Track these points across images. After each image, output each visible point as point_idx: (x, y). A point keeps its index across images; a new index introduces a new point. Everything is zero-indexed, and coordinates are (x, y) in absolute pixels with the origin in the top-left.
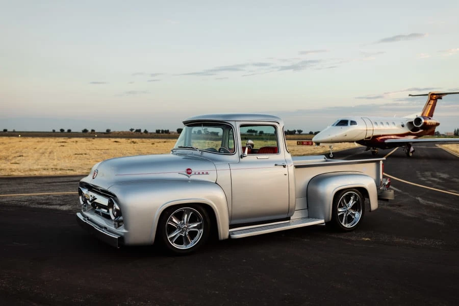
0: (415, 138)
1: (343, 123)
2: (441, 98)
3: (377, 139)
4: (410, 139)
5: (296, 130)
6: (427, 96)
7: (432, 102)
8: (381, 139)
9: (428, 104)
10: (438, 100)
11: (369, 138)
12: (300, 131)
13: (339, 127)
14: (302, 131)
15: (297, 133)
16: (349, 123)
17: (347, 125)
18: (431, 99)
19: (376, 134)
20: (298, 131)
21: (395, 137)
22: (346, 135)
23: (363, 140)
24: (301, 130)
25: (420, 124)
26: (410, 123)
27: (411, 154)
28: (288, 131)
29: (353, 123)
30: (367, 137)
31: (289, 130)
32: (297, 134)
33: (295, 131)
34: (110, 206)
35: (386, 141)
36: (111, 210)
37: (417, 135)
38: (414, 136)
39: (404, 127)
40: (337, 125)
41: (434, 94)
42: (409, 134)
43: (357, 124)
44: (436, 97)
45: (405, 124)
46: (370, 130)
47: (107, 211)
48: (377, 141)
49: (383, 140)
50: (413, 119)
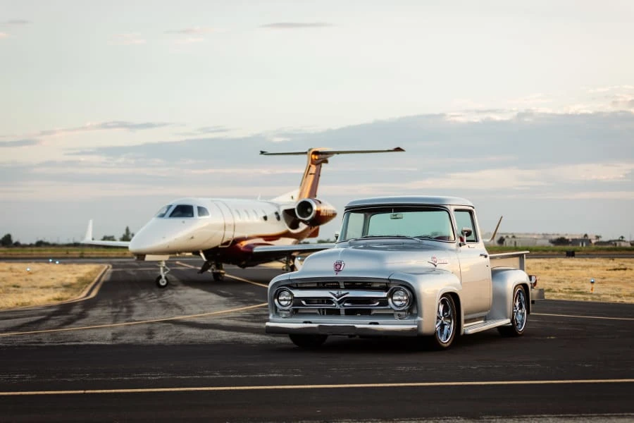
0: (295, 243)
1: (183, 211)
2: (326, 162)
3: (239, 245)
4: (286, 244)
7: (313, 169)
8: (247, 246)
9: (308, 173)
10: (323, 165)
11: (227, 243)
13: (178, 220)
16: (196, 211)
17: (193, 216)
18: (313, 162)
19: (238, 235)
21: (261, 241)
22: (192, 238)
23: (216, 248)
25: (309, 214)
26: (289, 213)
29: (202, 211)
30: (225, 241)
34: (391, 295)
35: (257, 249)
36: (390, 300)
37: (298, 237)
38: (293, 240)
39: (279, 218)
40: (172, 215)
41: (316, 153)
42: (287, 235)
43: (208, 214)
44: (320, 158)
45: (281, 214)
46: (230, 225)
47: (378, 303)
48: (238, 249)
49: (250, 247)
50: (293, 205)
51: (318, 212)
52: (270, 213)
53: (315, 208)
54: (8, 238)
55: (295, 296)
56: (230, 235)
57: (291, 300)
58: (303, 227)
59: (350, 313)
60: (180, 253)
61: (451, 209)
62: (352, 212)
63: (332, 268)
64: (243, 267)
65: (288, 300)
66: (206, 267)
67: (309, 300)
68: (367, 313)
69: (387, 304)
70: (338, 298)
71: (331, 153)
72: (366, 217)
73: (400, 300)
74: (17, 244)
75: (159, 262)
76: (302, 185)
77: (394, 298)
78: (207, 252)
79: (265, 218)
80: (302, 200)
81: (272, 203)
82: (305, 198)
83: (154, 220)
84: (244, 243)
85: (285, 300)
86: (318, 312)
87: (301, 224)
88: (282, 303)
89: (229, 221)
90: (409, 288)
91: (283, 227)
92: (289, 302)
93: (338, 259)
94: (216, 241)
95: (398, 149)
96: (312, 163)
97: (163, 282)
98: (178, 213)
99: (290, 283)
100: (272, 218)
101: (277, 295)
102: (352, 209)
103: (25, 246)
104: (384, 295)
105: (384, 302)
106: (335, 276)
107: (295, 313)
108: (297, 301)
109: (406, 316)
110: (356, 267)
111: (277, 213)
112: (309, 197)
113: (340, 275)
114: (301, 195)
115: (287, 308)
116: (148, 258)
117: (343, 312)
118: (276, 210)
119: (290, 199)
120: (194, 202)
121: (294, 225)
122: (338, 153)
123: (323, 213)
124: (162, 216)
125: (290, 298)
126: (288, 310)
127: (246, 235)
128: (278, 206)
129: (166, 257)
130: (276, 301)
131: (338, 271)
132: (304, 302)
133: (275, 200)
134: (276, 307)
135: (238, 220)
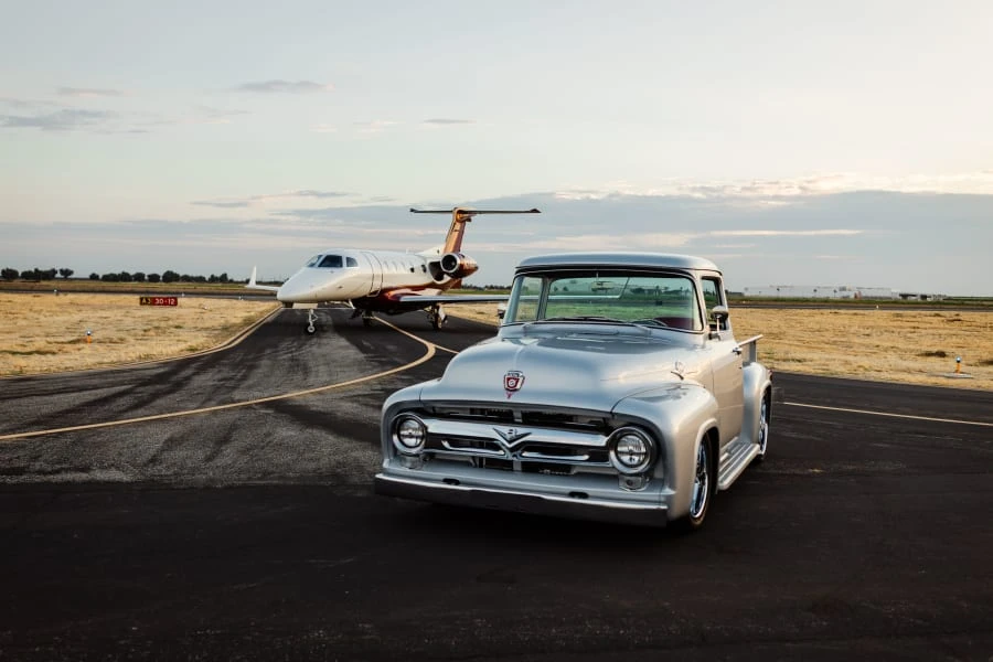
1: (333, 261)
2: (469, 220)
3: (387, 294)
4: (430, 294)
5: (58, 269)
6: (451, 215)
7: (458, 226)
8: (395, 296)
9: (452, 229)
10: (467, 223)
11: (375, 293)
12: (66, 273)
13: (327, 270)
14: (71, 273)
15: (58, 275)
16: (344, 261)
17: (341, 266)
19: (385, 285)
20: (61, 271)
21: (409, 291)
22: (340, 287)
23: (365, 297)
24: (71, 269)
25: (454, 267)
26: (435, 266)
27: (440, 325)
28: (36, 270)
29: (351, 262)
30: (373, 290)
31: (40, 269)
32: (58, 279)
33: (54, 272)
34: (613, 444)
35: (403, 299)
36: (612, 454)
37: (443, 288)
38: (437, 291)
39: (425, 271)
40: (320, 266)
41: (460, 212)
42: (432, 286)
43: (357, 265)
44: (464, 216)
45: (427, 266)
46: (378, 276)
47: (586, 457)
48: (387, 298)
49: (397, 297)
50: (439, 258)
51: (462, 266)
52: (417, 265)
53: (459, 262)
54: (224, 276)
55: (430, 430)
56: (378, 285)
57: (422, 438)
58: (447, 278)
59: (531, 468)
60: (328, 301)
61: (697, 276)
62: (527, 275)
63: (500, 384)
64: (392, 314)
65: (417, 437)
66: (356, 314)
67: (456, 440)
68: (563, 471)
69: (606, 458)
70: (510, 442)
71: (475, 212)
72: (544, 284)
73: (631, 453)
74: (231, 281)
75: (307, 310)
76: (447, 240)
77: (619, 449)
78: (356, 301)
79: (412, 270)
80: (446, 254)
81: (419, 256)
82: (450, 252)
83: (305, 269)
84: (392, 293)
85: (411, 436)
86: (471, 461)
87: (445, 276)
88: (407, 441)
89: (378, 272)
90: (650, 429)
91: (428, 278)
92: (419, 441)
93: (511, 366)
94: (365, 290)
95: (535, 211)
96: (457, 220)
97: (311, 329)
98: (327, 263)
99: (420, 406)
100: (419, 270)
101: (396, 428)
102: (525, 271)
103: (237, 283)
104: (601, 441)
105: (598, 455)
106: (505, 400)
107: (430, 459)
108: (432, 440)
109: (643, 484)
110: (547, 384)
111: (423, 266)
112: (454, 251)
113: (515, 399)
114: (445, 249)
115: (414, 451)
116: (296, 306)
117: (517, 467)
118: (422, 262)
119: (436, 253)
120: (344, 253)
121: (439, 277)
122: (481, 212)
123: (466, 267)
124: (312, 265)
125: (420, 433)
126: (417, 455)
127: (394, 285)
128: (425, 259)
129: (315, 306)
130: (395, 438)
131: (512, 390)
132: (446, 444)
133: (423, 254)
134: (395, 449)
135: (386, 271)
